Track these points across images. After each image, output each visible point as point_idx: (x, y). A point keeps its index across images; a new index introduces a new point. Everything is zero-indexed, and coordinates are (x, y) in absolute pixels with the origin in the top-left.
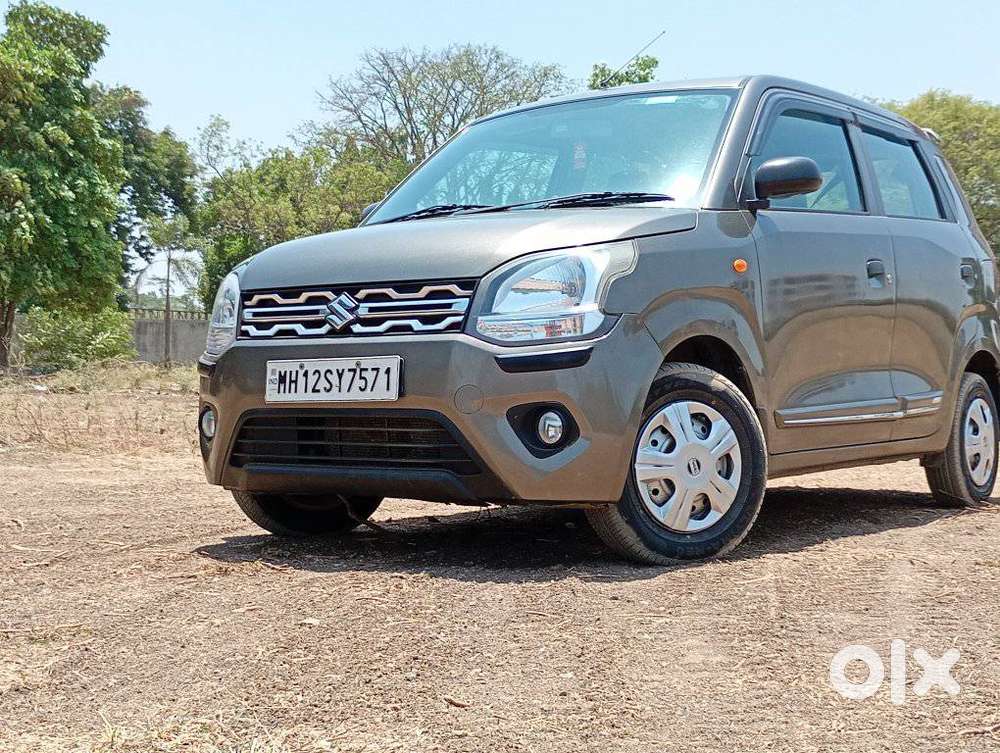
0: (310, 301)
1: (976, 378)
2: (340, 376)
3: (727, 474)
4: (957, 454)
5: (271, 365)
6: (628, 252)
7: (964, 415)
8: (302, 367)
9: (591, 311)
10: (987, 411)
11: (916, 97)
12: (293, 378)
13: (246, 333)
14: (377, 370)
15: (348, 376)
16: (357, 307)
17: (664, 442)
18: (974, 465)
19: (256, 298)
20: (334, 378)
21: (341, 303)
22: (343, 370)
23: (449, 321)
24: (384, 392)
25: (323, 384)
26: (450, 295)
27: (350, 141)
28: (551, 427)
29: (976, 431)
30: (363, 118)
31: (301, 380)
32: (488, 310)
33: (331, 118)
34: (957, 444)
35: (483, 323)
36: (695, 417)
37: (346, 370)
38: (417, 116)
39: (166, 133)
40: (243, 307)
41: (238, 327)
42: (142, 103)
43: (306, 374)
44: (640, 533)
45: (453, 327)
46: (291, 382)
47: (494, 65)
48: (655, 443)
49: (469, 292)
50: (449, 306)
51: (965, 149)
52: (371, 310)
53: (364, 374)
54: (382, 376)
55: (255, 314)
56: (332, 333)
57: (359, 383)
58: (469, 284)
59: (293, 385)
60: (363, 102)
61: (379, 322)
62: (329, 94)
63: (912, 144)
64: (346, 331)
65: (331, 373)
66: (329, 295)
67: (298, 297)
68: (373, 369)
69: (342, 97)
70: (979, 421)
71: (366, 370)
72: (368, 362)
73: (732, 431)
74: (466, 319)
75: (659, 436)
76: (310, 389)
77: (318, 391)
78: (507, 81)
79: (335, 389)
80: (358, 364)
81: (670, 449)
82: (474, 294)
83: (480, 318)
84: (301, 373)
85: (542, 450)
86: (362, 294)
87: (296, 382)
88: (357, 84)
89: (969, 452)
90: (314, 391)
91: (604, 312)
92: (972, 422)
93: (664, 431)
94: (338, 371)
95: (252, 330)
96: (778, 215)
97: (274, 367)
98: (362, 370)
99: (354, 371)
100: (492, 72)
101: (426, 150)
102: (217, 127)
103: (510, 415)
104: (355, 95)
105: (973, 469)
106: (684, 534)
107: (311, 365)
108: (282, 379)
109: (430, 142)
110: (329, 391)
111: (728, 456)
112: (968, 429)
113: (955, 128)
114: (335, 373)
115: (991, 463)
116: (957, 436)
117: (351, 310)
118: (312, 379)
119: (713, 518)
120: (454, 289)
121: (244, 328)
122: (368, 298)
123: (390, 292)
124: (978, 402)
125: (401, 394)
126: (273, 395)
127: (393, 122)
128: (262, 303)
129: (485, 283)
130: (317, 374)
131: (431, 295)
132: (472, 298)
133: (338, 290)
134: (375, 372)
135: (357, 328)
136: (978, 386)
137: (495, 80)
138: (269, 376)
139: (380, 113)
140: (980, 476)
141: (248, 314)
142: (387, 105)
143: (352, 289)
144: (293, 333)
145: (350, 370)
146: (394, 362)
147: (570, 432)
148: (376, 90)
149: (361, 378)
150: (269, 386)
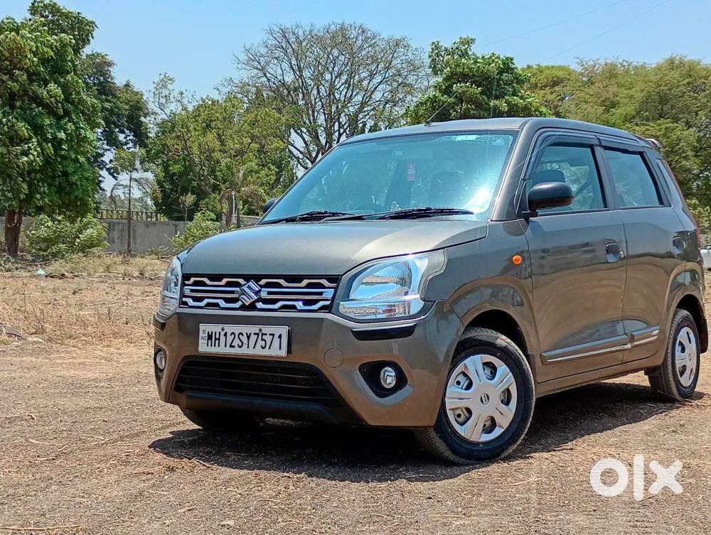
0: (228, 284)
1: (684, 313)
2: (248, 337)
3: (507, 402)
4: (670, 367)
5: (202, 327)
6: (440, 258)
7: (675, 340)
8: (223, 329)
9: (414, 299)
10: (692, 335)
11: (661, 61)
12: (217, 337)
13: (185, 303)
14: (273, 335)
15: (253, 338)
16: (260, 291)
17: (464, 382)
18: (682, 373)
19: (193, 279)
20: (244, 339)
21: (249, 287)
22: (250, 334)
23: (321, 304)
24: (278, 351)
25: (237, 342)
26: (322, 286)
27: (259, 92)
28: (389, 377)
29: (683, 350)
30: (268, 75)
31: (223, 338)
32: (346, 297)
33: (244, 75)
34: (670, 359)
35: (344, 306)
36: (487, 364)
37: (252, 334)
38: (307, 74)
39: (127, 85)
40: (184, 285)
41: (181, 298)
42: (110, 64)
43: (225, 335)
44: (448, 445)
45: (323, 308)
46: (216, 339)
47: (360, 38)
48: (458, 383)
49: (334, 285)
50: (321, 294)
51: (696, 98)
52: (269, 293)
53: (264, 337)
54: (276, 340)
55: (192, 291)
56: (243, 307)
57: (260, 343)
58: (334, 279)
59: (217, 341)
60: (268, 63)
61: (274, 301)
62: (244, 57)
63: (641, 154)
64: (252, 307)
65: (243, 335)
66: (241, 281)
67: (220, 281)
68: (270, 334)
69: (253, 60)
70: (685, 342)
71: (266, 334)
72: (267, 329)
73: (511, 374)
74: (332, 303)
75: (461, 378)
76: (228, 344)
77: (234, 347)
78: (370, 49)
79: (245, 346)
80: (260, 330)
81: (469, 387)
82: (338, 286)
83: (341, 303)
84: (222, 333)
85: (382, 392)
86: (263, 282)
87: (219, 339)
88: (263, 50)
89: (679, 365)
90: (231, 346)
91: (424, 300)
92: (681, 344)
93: (465, 375)
94: (247, 334)
95: (190, 302)
96: (545, 219)
97: (204, 328)
98: (263, 334)
99: (258, 334)
100: (359, 43)
101: (312, 98)
102: (165, 82)
103: (361, 368)
104: (262, 59)
105: (681, 376)
106: (478, 444)
107: (229, 328)
108: (210, 337)
109: (315, 92)
110: (241, 347)
111: (508, 390)
112: (678, 348)
113: (688, 83)
114: (245, 334)
115: (694, 371)
116: (669, 355)
117: (257, 293)
118: (230, 338)
119: (497, 432)
120: (324, 282)
121: (184, 299)
122: (268, 285)
123: (282, 282)
124: (685, 329)
125: (289, 351)
126: (204, 347)
127: (289, 78)
128: (196, 283)
129: (345, 279)
130: (233, 336)
131: (309, 286)
132: (336, 289)
133: (247, 278)
134: (272, 337)
135: (260, 305)
136: (685, 319)
137: (361, 48)
138: (201, 334)
139: (279, 71)
140: (686, 381)
141: (187, 290)
142: (285, 65)
143: (257, 278)
144: (217, 305)
145: (255, 334)
146: (284, 330)
147: (401, 381)
148: (277, 55)
149: (262, 340)
150: (201, 341)
